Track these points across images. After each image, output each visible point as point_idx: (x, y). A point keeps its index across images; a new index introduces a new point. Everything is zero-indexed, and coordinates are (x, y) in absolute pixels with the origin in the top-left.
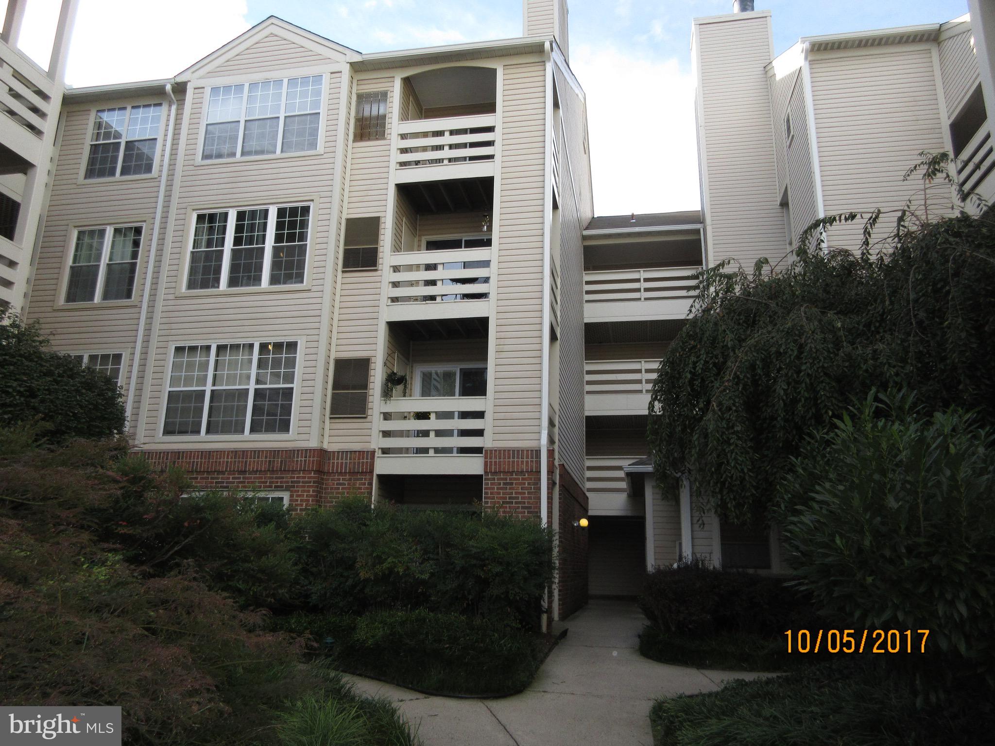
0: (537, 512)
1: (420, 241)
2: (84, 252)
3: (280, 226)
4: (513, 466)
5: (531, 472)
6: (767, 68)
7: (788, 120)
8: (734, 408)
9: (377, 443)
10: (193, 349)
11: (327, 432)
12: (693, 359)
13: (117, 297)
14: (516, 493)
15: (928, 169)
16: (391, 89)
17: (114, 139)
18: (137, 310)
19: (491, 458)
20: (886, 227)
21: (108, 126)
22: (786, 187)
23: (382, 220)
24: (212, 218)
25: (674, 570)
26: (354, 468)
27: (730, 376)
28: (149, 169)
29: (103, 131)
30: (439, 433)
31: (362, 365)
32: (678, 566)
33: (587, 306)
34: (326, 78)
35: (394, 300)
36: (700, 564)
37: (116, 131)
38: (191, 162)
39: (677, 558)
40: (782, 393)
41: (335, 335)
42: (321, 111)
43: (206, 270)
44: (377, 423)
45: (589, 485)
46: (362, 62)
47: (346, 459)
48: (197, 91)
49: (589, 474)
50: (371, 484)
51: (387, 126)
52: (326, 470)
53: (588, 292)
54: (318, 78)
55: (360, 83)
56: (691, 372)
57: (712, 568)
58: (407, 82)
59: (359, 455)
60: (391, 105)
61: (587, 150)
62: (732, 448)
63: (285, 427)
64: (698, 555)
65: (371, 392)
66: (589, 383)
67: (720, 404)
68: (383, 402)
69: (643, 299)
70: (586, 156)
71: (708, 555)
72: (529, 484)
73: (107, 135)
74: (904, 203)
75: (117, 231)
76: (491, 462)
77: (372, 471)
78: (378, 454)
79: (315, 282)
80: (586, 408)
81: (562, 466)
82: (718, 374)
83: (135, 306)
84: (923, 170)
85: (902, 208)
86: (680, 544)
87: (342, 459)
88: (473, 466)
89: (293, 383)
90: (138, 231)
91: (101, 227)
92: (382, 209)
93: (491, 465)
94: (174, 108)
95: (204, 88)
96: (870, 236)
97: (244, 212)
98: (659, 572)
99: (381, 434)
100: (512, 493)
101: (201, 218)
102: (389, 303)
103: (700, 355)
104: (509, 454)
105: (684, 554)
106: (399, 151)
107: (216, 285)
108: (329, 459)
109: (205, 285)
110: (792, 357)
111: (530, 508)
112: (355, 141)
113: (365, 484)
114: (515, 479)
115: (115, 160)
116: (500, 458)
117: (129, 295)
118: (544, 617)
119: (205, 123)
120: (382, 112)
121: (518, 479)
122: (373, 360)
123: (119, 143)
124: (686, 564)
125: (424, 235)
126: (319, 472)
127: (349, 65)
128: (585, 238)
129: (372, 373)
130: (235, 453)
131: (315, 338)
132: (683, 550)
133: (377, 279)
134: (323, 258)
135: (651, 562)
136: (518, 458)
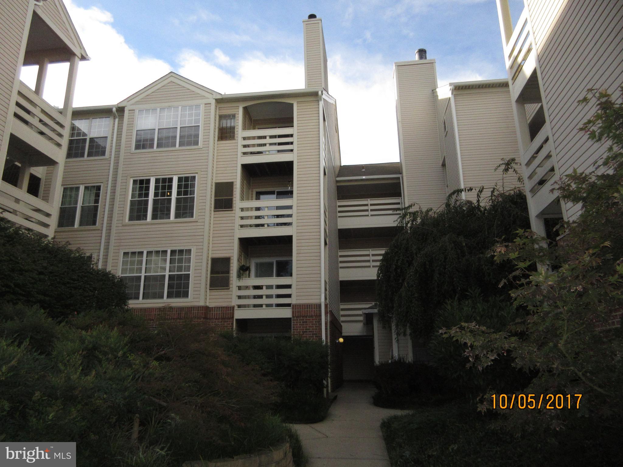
0: (320, 336)
1: (252, 191)
2: (68, 199)
3: (179, 187)
4: (307, 314)
5: (316, 316)
6: (434, 92)
7: (445, 123)
8: (415, 286)
9: (235, 302)
10: (134, 253)
11: (208, 297)
12: (397, 258)
13: (87, 224)
14: (309, 327)
15: (505, 167)
16: (237, 113)
17: (82, 137)
18: (99, 232)
19: (296, 309)
20: (486, 194)
21: (79, 129)
22: (445, 157)
23: (235, 184)
24: (141, 182)
25: (390, 363)
26: (224, 315)
27: (413, 269)
28: (103, 153)
29: (76, 132)
30: (268, 297)
31: (226, 261)
32: (391, 361)
33: (339, 220)
34: (202, 107)
35: (242, 226)
36: (402, 360)
37: (83, 132)
38: (129, 151)
39: (391, 357)
40: (436, 278)
41: (211, 245)
42: (200, 125)
43: (139, 210)
44: (235, 292)
45: (342, 319)
46: (222, 99)
47: (219, 311)
48: (130, 112)
49: (342, 313)
50: (232, 324)
51: (236, 133)
52: (208, 317)
53: (340, 212)
54: (198, 106)
55: (220, 109)
56: (395, 265)
57: (407, 362)
58: (245, 109)
59: (226, 309)
60: (237, 121)
61: (337, 131)
62: (413, 305)
63: (186, 295)
64: (401, 356)
65: (231, 275)
66: (341, 262)
67: (408, 283)
68: (238, 280)
69: (370, 215)
70: (336, 134)
71: (405, 355)
72: (315, 322)
73: (79, 134)
74: (494, 184)
75: (86, 188)
76: (296, 311)
77: (233, 317)
78: (236, 308)
79: (200, 217)
80: (340, 276)
81: (331, 311)
82: (409, 266)
83: (99, 230)
84: (503, 167)
85: (493, 187)
86: (392, 350)
87: (217, 311)
88: (286, 313)
89: (189, 271)
90: (99, 188)
91: (78, 186)
92: (235, 177)
93: (296, 313)
94: (117, 120)
95: (134, 110)
96: (480, 198)
97: (159, 179)
98: (382, 365)
99: (237, 297)
100: (307, 327)
101: (135, 182)
102: (240, 228)
103: (400, 256)
104: (305, 307)
105: (394, 355)
106: (242, 146)
107: (145, 218)
108: (210, 311)
109: (139, 218)
110: (442, 261)
111: (316, 334)
112: (218, 141)
113: (229, 324)
114: (309, 320)
115: (84, 148)
116: (300, 309)
117: (94, 223)
118: (325, 390)
119: (136, 130)
120: (232, 125)
121: (310, 320)
122: (232, 258)
123: (86, 139)
124: (395, 360)
125: (255, 188)
126: (205, 318)
127: (214, 100)
128: (337, 182)
129: (231, 265)
130: (160, 309)
131: (201, 247)
132: (394, 353)
133: (233, 215)
134: (204, 204)
135: (377, 360)
136: (310, 308)
